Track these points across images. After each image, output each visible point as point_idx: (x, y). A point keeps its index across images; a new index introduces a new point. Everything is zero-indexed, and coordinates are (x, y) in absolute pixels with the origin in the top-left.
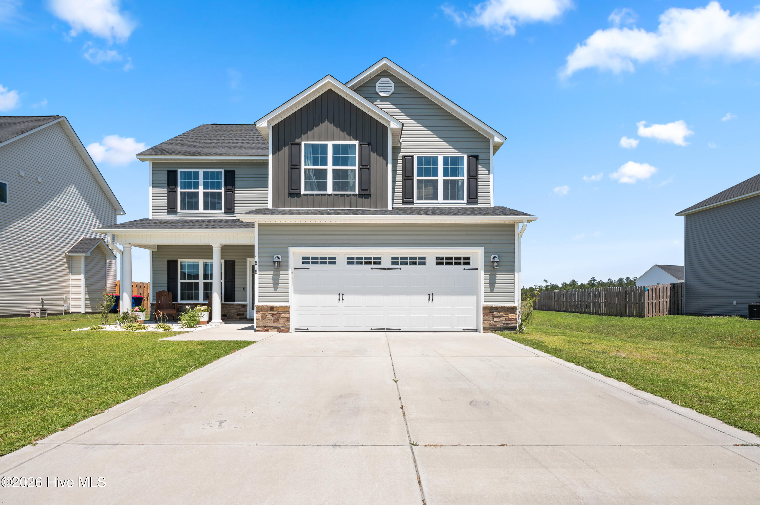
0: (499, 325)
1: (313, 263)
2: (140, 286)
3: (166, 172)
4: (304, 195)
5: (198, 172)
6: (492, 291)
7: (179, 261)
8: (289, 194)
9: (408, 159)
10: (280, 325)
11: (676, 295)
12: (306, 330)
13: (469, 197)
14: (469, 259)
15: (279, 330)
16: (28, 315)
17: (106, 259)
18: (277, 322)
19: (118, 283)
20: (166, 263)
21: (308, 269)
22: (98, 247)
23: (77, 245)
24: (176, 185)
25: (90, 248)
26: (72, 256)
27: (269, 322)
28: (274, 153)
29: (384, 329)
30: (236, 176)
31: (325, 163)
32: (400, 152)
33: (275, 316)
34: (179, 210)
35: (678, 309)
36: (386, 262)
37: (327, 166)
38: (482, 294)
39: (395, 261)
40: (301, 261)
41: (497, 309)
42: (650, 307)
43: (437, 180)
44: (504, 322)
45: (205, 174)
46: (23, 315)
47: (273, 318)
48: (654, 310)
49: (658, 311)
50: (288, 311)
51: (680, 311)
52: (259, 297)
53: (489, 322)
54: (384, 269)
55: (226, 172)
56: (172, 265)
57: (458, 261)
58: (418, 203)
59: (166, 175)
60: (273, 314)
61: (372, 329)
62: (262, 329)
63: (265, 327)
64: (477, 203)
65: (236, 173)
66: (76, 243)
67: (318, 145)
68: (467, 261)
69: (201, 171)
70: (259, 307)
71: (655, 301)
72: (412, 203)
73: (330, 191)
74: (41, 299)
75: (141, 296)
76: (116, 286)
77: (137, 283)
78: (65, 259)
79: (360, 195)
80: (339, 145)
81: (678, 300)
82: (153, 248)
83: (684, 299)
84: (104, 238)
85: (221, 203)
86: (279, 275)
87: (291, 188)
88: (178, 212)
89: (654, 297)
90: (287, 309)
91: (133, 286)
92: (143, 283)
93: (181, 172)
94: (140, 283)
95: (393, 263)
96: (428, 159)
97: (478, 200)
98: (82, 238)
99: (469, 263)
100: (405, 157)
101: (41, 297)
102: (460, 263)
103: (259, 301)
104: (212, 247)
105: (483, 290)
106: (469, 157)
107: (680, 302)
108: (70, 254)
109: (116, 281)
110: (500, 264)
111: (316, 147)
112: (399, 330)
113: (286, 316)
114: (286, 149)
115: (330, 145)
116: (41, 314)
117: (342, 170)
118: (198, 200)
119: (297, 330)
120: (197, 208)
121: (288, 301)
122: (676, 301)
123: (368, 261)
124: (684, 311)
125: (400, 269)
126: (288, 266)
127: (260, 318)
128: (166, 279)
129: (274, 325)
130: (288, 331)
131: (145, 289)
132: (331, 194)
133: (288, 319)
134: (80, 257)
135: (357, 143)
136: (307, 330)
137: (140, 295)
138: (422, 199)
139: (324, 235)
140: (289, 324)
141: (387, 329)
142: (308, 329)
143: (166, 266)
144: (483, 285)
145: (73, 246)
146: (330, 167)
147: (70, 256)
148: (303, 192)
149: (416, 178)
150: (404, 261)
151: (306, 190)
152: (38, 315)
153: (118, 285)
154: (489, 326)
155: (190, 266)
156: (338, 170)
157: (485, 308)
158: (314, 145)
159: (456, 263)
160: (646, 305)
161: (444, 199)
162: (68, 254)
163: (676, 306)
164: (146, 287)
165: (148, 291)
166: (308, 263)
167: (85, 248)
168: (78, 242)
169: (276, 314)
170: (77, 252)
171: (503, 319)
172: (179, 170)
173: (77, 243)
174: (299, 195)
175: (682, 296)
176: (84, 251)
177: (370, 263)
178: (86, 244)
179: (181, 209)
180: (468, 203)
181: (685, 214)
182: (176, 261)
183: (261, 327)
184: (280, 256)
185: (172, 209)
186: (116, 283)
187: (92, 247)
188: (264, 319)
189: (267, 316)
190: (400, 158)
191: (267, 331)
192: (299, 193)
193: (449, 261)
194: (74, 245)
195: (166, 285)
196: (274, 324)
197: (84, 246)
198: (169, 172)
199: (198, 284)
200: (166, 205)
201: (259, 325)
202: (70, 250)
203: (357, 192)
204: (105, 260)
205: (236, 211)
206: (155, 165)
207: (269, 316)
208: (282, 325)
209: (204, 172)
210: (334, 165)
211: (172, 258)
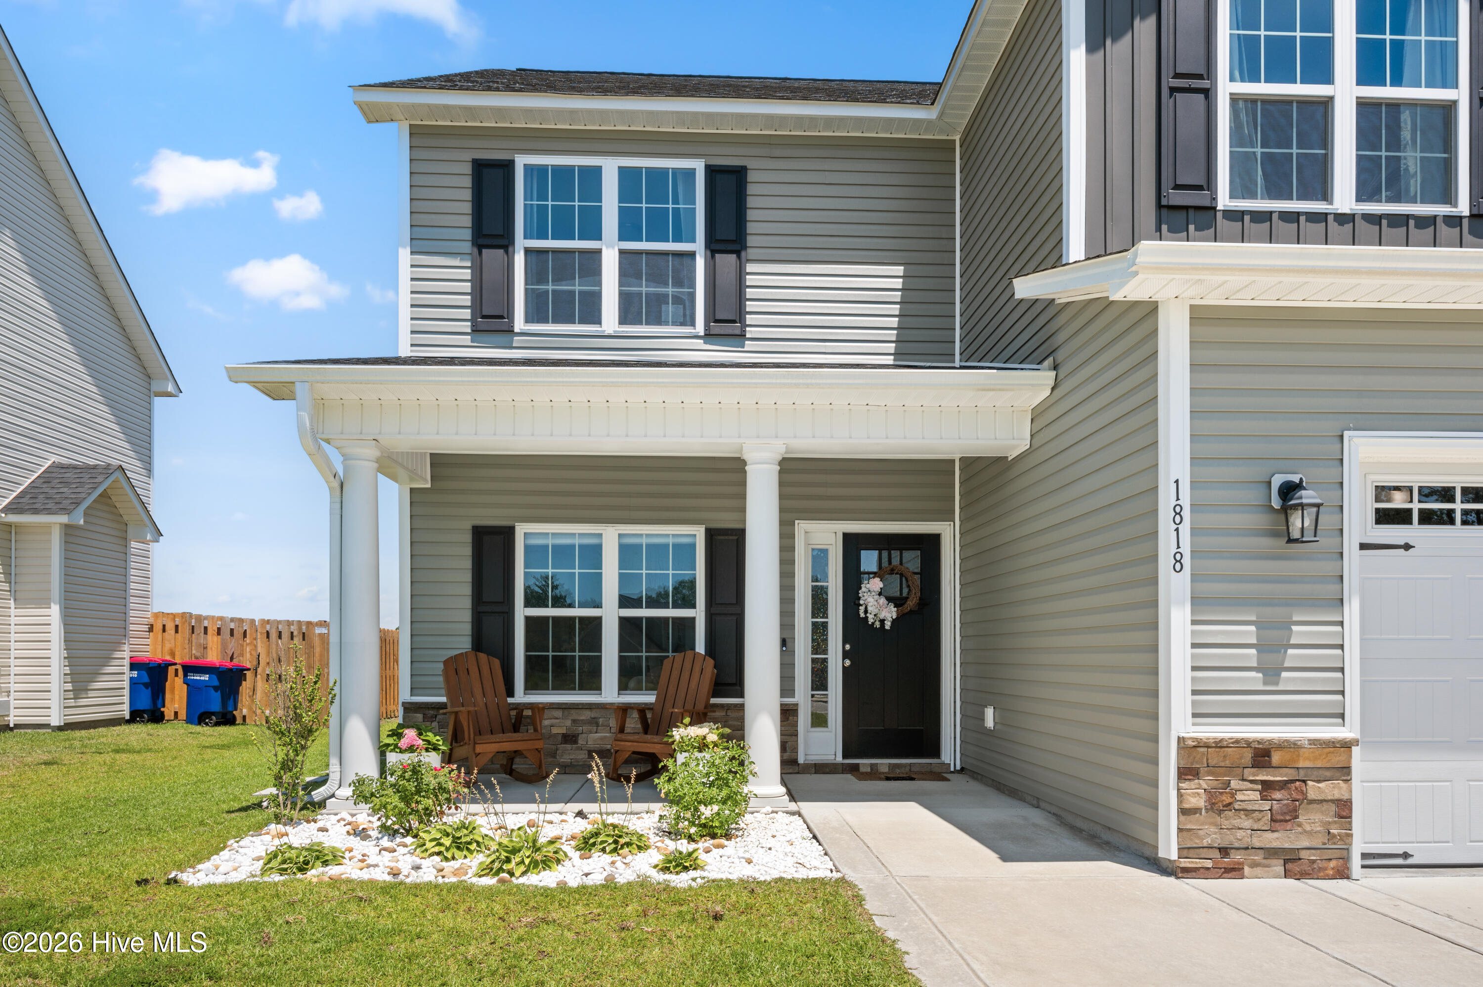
1: (1427, 518)
2: (232, 630)
3: (468, 167)
4: (1227, 214)
5: (598, 170)
7: (521, 529)
8: (1160, 208)
10: (1302, 841)
12: (1399, 861)
15: (1300, 865)
17: (130, 535)
18: (1289, 826)
19: (155, 620)
20: (468, 538)
21: (1407, 547)
22: (104, 495)
23: (32, 486)
24: (508, 219)
25: (83, 495)
26: (18, 526)
27: (1247, 823)
30: (751, 189)
31: (1321, 69)
33: (1277, 795)
34: (519, 323)
37: (1331, 81)
40: (1373, 505)
45: (627, 176)
47: (1266, 806)
50: (1344, 772)
52: (1195, 692)
55: (711, 171)
56: (492, 546)
59: (467, 181)
60: (1267, 786)
62: (1209, 864)
63: (1224, 851)
65: (751, 176)
66: (29, 481)
69: (613, 169)
70: (1186, 749)
73: (1348, 196)
75: (235, 661)
76: (151, 629)
77: (221, 619)
84: (124, 465)
85: (691, 296)
87: (1169, 179)
88: (517, 330)
90: (1337, 760)
91: (210, 631)
92: (241, 621)
93: (528, 168)
94: (232, 620)
98: (50, 463)
103: (1195, 715)
104: (744, 463)
108: (12, 518)
109: (149, 615)
113: (1337, 795)
117: (1396, 104)
118: (599, 284)
120: (592, 314)
121: (1342, 716)
126: (1339, 532)
127: (1198, 801)
128: (467, 603)
129: (1273, 840)
130: (1341, 871)
131: (248, 640)
132: (1348, 211)
133: (1342, 809)
134: (48, 527)
136: (1402, 860)
137: (232, 658)
140: (1344, 835)
142: (1406, 855)
143: (468, 551)
145: (19, 490)
146: (1345, 91)
147: (10, 525)
148: (1224, 200)
151: (1238, 191)
153: (158, 627)
155: (563, 553)
156: (1378, 103)
162: (3, 515)
164: (251, 634)
165: (256, 646)
166: (1404, 518)
167: (63, 495)
168: (36, 475)
169: (1283, 785)
170: (36, 511)
172: (525, 162)
173: (33, 478)
174: (1206, 214)
176: (61, 506)
178: (66, 483)
179: (531, 318)
182: (508, 533)
183: (1204, 853)
184: (1299, 481)
185: (490, 319)
186: (152, 621)
187: (90, 494)
188: (1220, 812)
189: (1239, 796)
191: (1234, 871)
192: (1207, 203)
194: (22, 488)
195: (468, 628)
196: (1276, 835)
197: (61, 490)
198: (480, 168)
199: (597, 622)
200: (470, 299)
201: (1196, 843)
202: (10, 503)
203: (1463, 207)
204: (125, 541)
205: (750, 332)
206: (425, 137)
207: (1249, 796)
208: (1316, 843)
209: (620, 168)
210: (1360, 82)
211: (492, 518)
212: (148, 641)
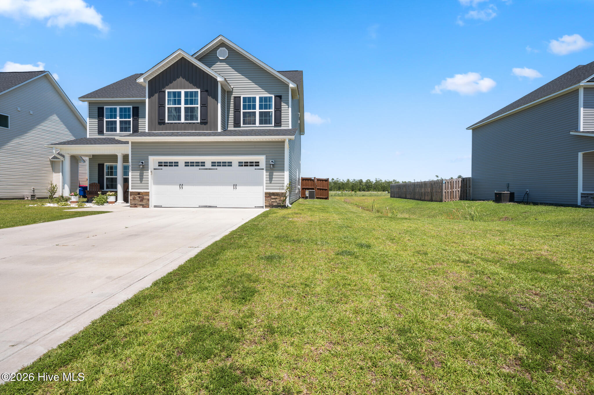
0: (275, 204)
1: (164, 166)
3: (97, 108)
4: (167, 123)
5: (116, 108)
6: (271, 183)
7: (105, 164)
8: (158, 123)
9: (237, 99)
10: (144, 204)
11: (465, 186)
13: (275, 123)
14: (258, 162)
15: (143, 206)
16: (24, 199)
18: (142, 202)
20: (97, 165)
21: (162, 169)
24: (103, 116)
26: (54, 161)
27: (137, 202)
28: (149, 98)
29: (207, 206)
30: (139, 110)
31: (179, 103)
32: (232, 95)
34: (105, 132)
35: (466, 197)
36: (208, 165)
37: (181, 105)
38: (265, 185)
39: (213, 164)
40: (158, 164)
41: (273, 194)
42: (447, 195)
43: (255, 112)
44: (278, 202)
45: (121, 109)
46: (20, 199)
47: (139, 199)
48: (449, 197)
49: (452, 198)
50: (148, 195)
51: (468, 198)
52: (131, 186)
53: (268, 202)
54: (207, 169)
55: (133, 108)
56: (101, 167)
57: (251, 164)
58: (243, 127)
59: (97, 110)
60: (139, 197)
61: (199, 206)
62: (133, 206)
63: (135, 204)
64: (280, 126)
65: (139, 108)
67: (176, 92)
68: (257, 164)
69: (118, 108)
70: (131, 192)
71: (451, 190)
72: (240, 126)
73: (183, 120)
74: (32, 188)
78: (50, 163)
79: (201, 123)
80: (188, 92)
81: (467, 190)
82: (90, 156)
83: (471, 189)
85: (130, 127)
86: (143, 173)
87: (159, 119)
89: (450, 188)
90: (148, 194)
95: (212, 166)
96: (249, 98)
97: (281, 124)
99: (258, 165)
100: (235, 97)
101: (33, 187)
102: (253, 166)
103: (131, 189)
104: (117, 156)
105: (265, 182)
106: (276, 96)
107: (468, 191)
108: (53, 160)
110: (275, 166)
111: (174, 93)
112: (216, 207)
113: (147, 198)
114: (156, 95)
115: (183, 92)
116: (31, 198)
117: (190, 107)
118: (116, 126)
119: (155, 206)
120: (116, 131)
121: (148, 189)
122: (465, 191)
123: (197, 164)
124: (471, 198)
125: (217, 169)
126: (148, 168)
127: (132, 199)
128: (97, 175)
129: (140, 203)
130: (148, 207)
132: (183, 122)
133: (148, 200)
134: (60, 161)
135: (199, 90)
136: (161, 207)
138: (246, 124)
139: (170, 148)
140: (149, 203)
141: (209, 206)
143: (97, 167)
144: (265, 179)
146: (183, 106)
147: (53, 161)
148: (167, 121)
149: (242, 111)
150: (219, 164)
151: (168, 120)
152: (29, 198)
154: (268, 205)
156: (188, 107)
157: (266, 193)
158: (173, 92)
159: (250, 166)
160: (444, 193)
161: (260, 124)
162: (51, 159)
163: (465, 194)
166: (162, 166)
169: (141, 197)
170: (57, 158)
171: (277, 200)
172: (105, 107)
174: (164, 123)
175: (469, 187)
177: (199, 166)
179: (107, 131)
180: (275, 126)
181: (472, 128)
182: (103, 165)
184: (144, 162)
185: (101, 132)
188: (134, 200)
190: (232, 98)
191: (136, 207)
193: (246, 164)
195: (97, 179)
198: (99, 108)
199: (117, 178)
200: (97, 129)
201: (132, 203)
202: (53, 157)
203: (199, 121)
206: (91, 104)
207: (137, 198)
208: (145, 203)
209: (120, 108)
210: (185, 105)
211: (101, 162)
212: (87, 182)
